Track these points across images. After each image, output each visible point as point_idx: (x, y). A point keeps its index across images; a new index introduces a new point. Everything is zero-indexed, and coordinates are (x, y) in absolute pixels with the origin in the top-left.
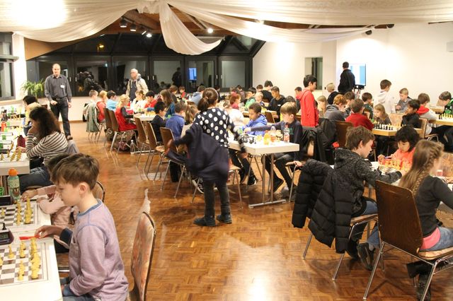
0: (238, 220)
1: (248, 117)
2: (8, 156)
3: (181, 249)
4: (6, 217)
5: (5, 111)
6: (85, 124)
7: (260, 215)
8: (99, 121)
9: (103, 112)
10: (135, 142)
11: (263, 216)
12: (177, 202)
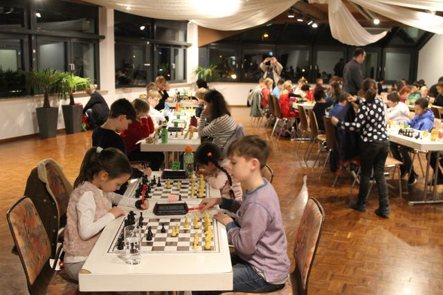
0: (396, 216)
1: (414, 111)
2: (182, 134)
3: (337, 238)
4: (181, 190)
5: (179, 93)
6: (249, 110)
7: (421, 213)
8: (262, 107)
9: (267, 98)
10: (295, 128)
11: (423, 215)
12: (334, 191)
